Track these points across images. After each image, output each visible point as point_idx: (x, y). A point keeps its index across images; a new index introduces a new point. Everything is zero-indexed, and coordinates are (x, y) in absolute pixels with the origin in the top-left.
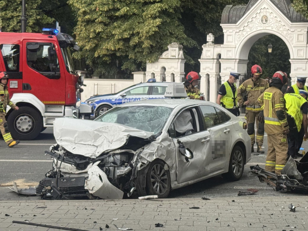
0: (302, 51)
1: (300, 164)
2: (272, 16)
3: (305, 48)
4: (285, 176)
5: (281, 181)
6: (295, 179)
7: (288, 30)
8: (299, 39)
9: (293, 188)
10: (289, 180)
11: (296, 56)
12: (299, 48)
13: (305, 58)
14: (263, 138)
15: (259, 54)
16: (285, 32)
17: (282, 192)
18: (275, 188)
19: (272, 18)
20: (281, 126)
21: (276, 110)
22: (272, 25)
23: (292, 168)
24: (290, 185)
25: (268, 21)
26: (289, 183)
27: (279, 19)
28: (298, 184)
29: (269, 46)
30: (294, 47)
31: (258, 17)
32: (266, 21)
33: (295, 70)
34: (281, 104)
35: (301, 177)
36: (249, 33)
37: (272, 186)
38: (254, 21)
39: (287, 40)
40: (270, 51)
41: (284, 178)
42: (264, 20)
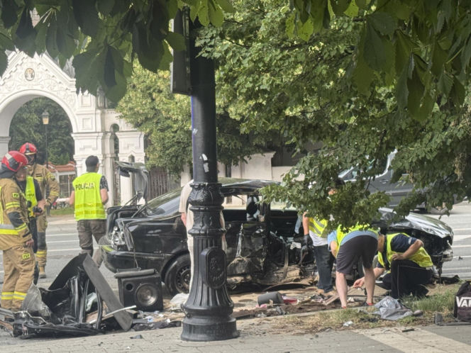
0: (90, 120)
1: (49, 292)
2: (40, 70)
3: (94, 116)
4: (25, 313)
5: (20, 321)
6: (41, 316)
7: (67, 89)
8: (84, 103)
9: (38, 329)
10: (32, 319)
11: (81, 128)
12: (83, 117)
13: (94, 131)
14: (45, 254)
15: (30, 127)
16: (62, 93)
17: (22, 338)
18: (12, 332)
19: (41, 72)
20: (18, 236)
21: (8, 212)
22: (42, 83)
23: (36, 300)
24: (32, 326)
25: (36, 77)
26: (31, 323)
27: (52, 74)
28: (44, 323)
29: (43, 114)
30: (77, 115)
31: (19, 70)
32: (32, 76)
33: (81, 149)
34: (14, 203)
35: (48, 313)
36: (7, 96)
37: (7, 331)
38: (14, 77)
39: (67, 105)
40: (46, 121)
41: (24, 316)
42: (30, 76)
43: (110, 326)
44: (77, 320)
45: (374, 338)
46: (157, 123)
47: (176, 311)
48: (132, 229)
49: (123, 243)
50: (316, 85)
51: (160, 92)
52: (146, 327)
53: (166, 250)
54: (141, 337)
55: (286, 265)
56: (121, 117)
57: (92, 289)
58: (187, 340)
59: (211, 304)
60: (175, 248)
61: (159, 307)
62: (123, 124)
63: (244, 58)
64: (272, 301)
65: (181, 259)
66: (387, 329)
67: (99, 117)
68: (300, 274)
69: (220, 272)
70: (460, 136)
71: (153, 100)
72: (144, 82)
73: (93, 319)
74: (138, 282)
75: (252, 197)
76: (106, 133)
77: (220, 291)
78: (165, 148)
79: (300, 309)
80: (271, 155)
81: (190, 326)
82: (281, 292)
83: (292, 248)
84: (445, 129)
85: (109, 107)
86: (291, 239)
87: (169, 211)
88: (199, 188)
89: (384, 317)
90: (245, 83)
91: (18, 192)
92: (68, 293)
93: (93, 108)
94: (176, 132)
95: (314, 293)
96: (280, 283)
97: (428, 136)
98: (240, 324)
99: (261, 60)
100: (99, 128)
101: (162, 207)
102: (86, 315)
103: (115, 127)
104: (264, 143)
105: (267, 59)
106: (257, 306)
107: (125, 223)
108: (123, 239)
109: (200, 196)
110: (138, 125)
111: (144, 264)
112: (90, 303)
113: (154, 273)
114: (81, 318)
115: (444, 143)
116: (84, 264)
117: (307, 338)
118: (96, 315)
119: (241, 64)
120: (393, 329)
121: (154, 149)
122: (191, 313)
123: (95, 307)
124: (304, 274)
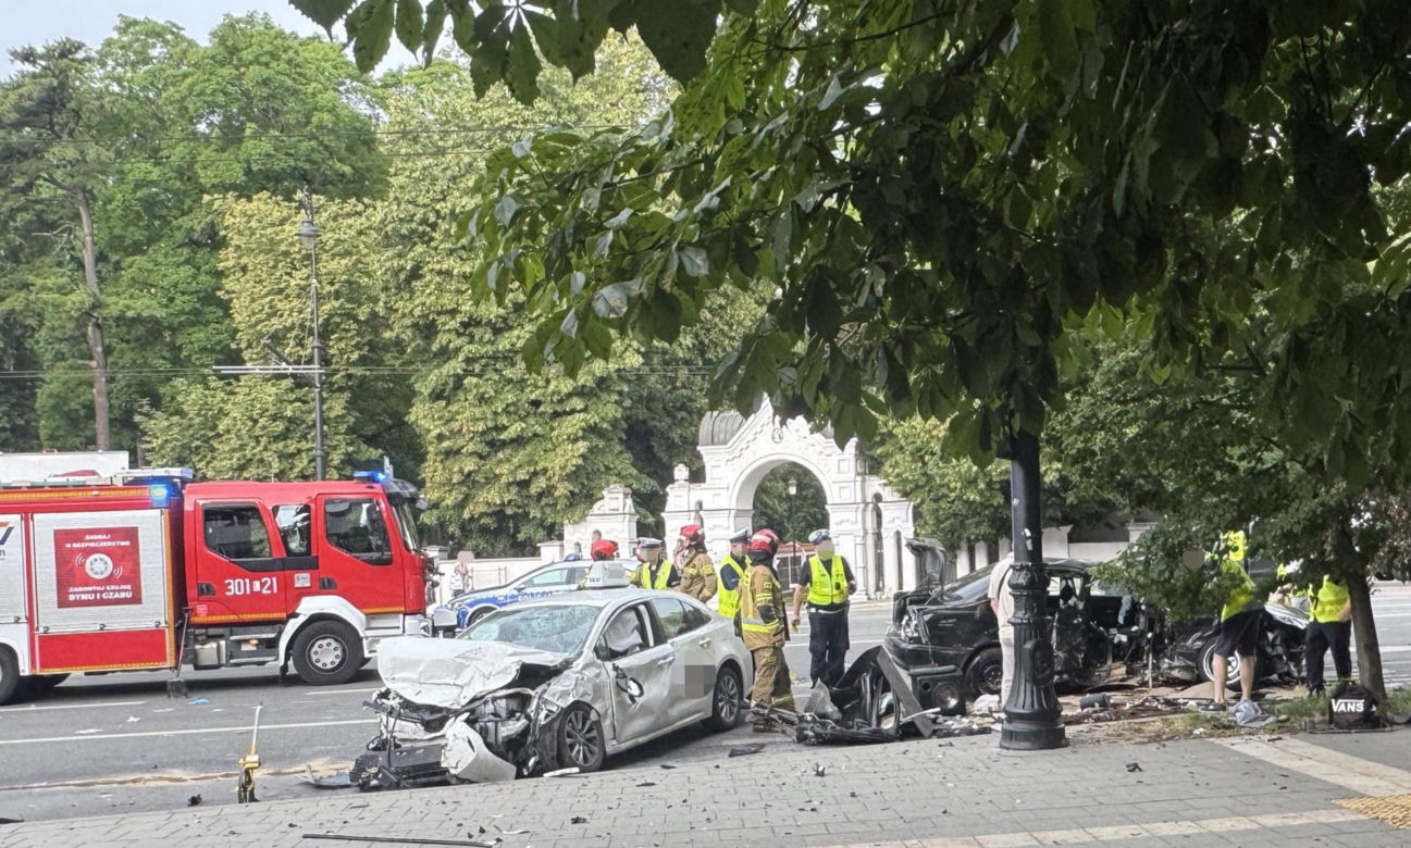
0: (848, 489)
2: (790, 429)
3: (853, 484)
4: (811, 716)
5: (804, 725)
6: (829, 719)
7: (821, 453)
8: (842, 469)
9: (827, 735)
10: (819, 722)
11: (837, 498)
12: (840, 485)
13: (853, 501)
15: (773, 497)
16: (815, 457)
17: (807, 745)
18: (795, 738)
20: (769, 634)
21: (758, 605)
22: (793, 445)
23: (823, 701)
24: (819, 729)
25: (784, 439)
26: (818, 727)
27: (803, 434)
28: (834, 728)
29: (790, 482)
30: (833, 483)
31: (765, 431)
32: (781, 438)
33: (837, 523)
34: (766, 594)
35: (838, 715)
36: (752, 461)
37: (790, 736)
38: (759, 439)
39: (820, 472)
40: (793, 491)
41: (809, 718)
42: (777, 436)
43: (908, 732)
44: (870, 725)
45: (1234, 748)
46: (929, 491)
47: (982, 716)
48: (927, 618)
49: (916, 635)
50: (1157, 445)
51: (933, 454)
52: (950, 734)
53: (967, 643)
54: (951, 745)
55: (1110, 662)
56: (885, 485)
57: (886, 688)
58: (1008, 749)
59: (1036, 707)
60: (976, 640)
61: (961, 710)
62: (887, 493)
63: (1074, 413)
64: (1097, 705)
65: (985, 654)
66: (1247, 737)
67: (858, 484)
68: (1127, 673)
69: (1045, 669)
70: (1332, 503)
71: (925, 464)
72: (913, 442)
73: (889, 724)
74: (936, 681)
75: (1066, 579)
76: (867, 504)
77: (1047, 691)
78: (939, 521)
79: (1133, 714)
80: (1067, 529)
81: (1011, 732)
82: (1108, 694)
83: (1116, 641)
84: (1316, 496)
85: (871, 473)
86: (1113, 631)
87: (969, 598)
88: (1022, 568)
89: (1242, 724)
90: (1075, 444)
91: (771, 580)
92: (858, 693)
93: (852, 474)
94: (953, 502)
95: (1145, 696)
96: (1101, 684)
97: (1295, 505)
98: (1070, 731)
99: (1095, 415)
100: (859, 500)
101: (959, 593)
102: (880, 718)
103: (878, 498)
104: (1060, 515)
105: (1101, 415)
106: (1079, 710)
107: (919, 610)
108: (916, 631)
109: (1022, 580)
110: (905, 494)
111: (941, 660)
112: (884, 705)
113: (954, 671)
114: (874, 722)
115: (1314, 512)
116: (878, 659)
117: (1153, 747)
118: (892, 719)
119: (1071, 421)
120: (1255, 737)
121: (926, 524)
122: (1012, 717)
123: (890, 709)
124: (1131, 673)
